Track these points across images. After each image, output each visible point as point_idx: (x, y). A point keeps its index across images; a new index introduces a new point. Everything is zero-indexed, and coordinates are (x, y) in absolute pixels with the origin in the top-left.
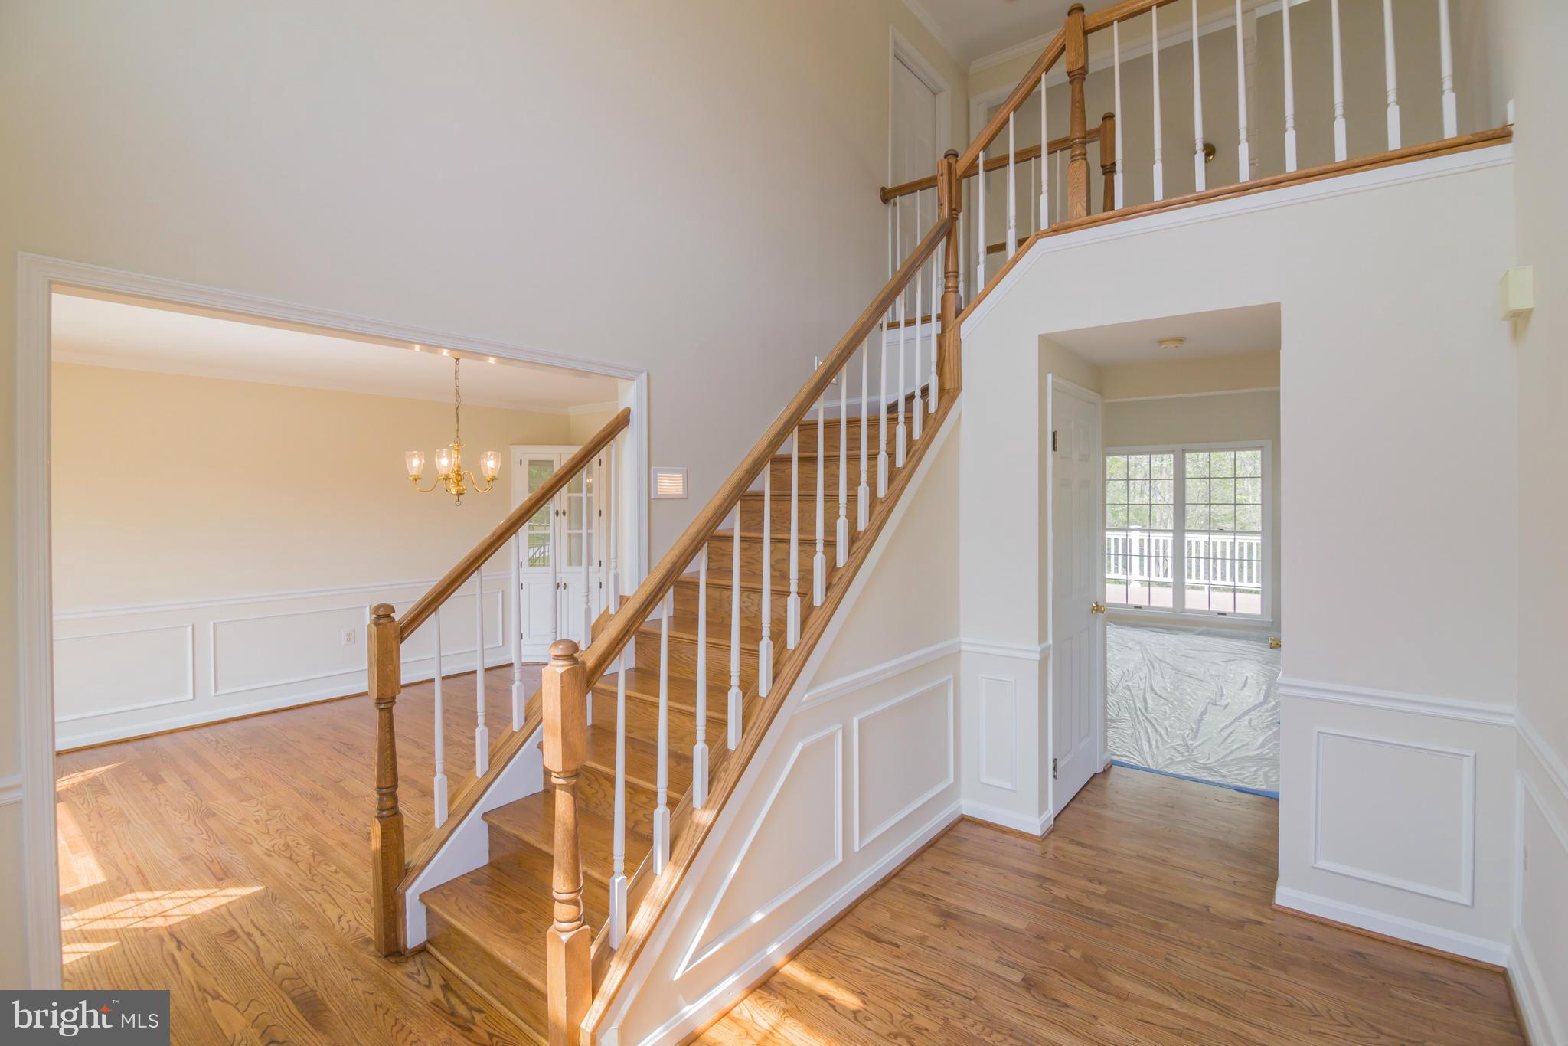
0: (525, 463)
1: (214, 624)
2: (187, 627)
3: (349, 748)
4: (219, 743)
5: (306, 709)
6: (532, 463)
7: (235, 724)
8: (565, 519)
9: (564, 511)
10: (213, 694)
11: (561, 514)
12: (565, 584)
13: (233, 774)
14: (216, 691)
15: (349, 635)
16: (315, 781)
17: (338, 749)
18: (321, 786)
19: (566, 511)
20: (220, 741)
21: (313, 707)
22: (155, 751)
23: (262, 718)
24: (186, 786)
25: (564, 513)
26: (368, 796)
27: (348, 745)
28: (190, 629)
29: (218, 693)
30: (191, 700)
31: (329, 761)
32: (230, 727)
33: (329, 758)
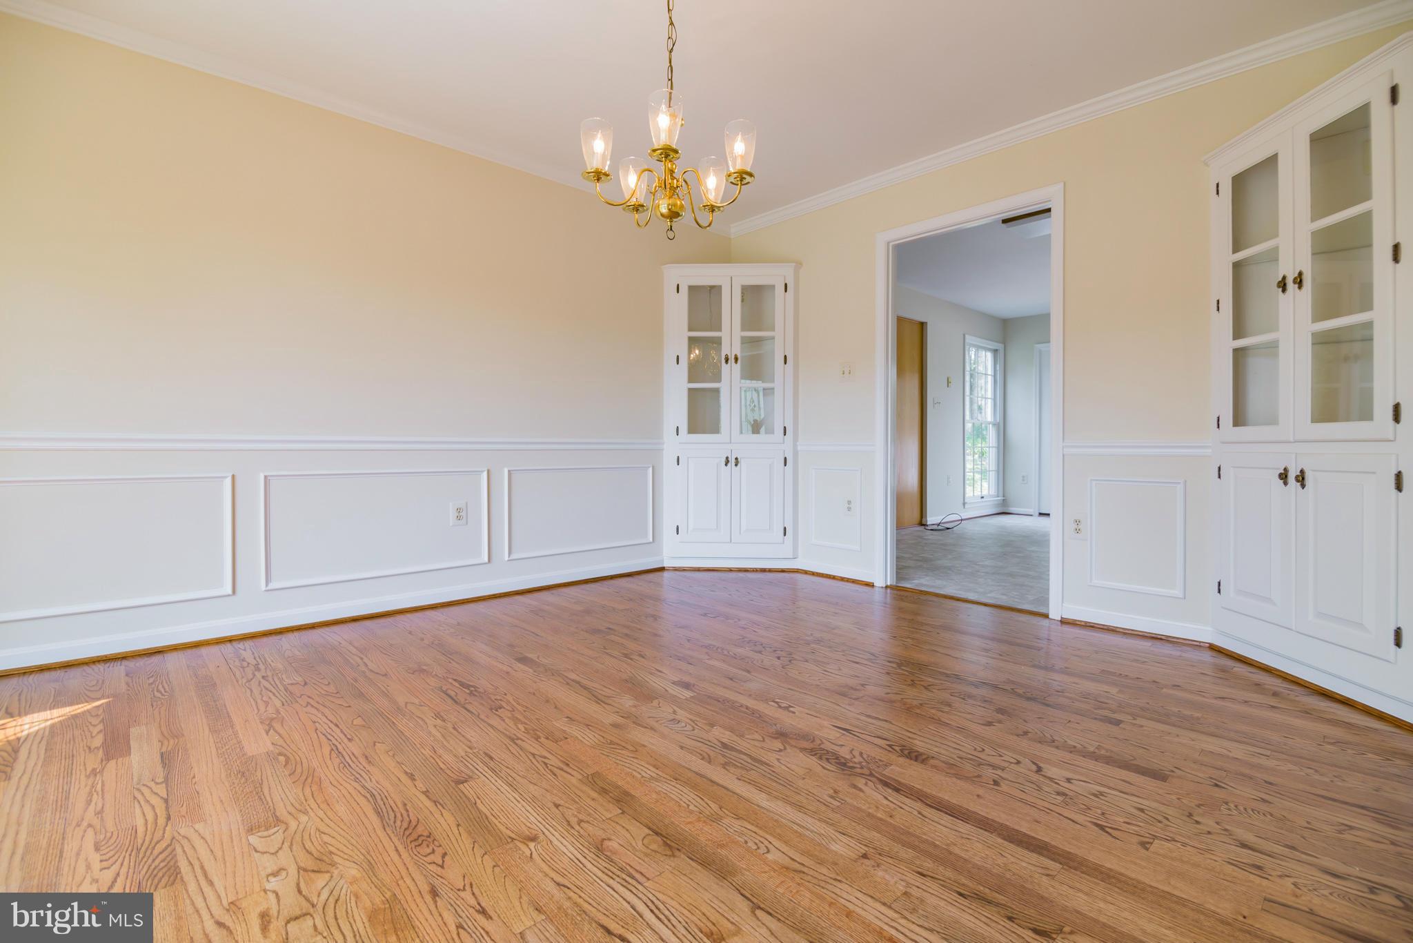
0: (684, 290)
1: (266, 477)
2: (226, 477)
3: (471, 693)
4: (259, 670)
5: (399, 618)
6: (692, 289)
7: (292, 637)
8: (737, 368)
9: (736, 355)
10: (263, 587)
11: (732, 360)
12: (736, 459)
13: (257, 743)
14: (267, 585)
15: (459, 510)
16: (412, 777)
17: (452, 694)
18: (426, 793)
19: (739, 356)
20: (262, 667)
21: (409, 615)
22: (151, 680)
23: (336, 628)
24: (160, 768)
25: (736, 359)
26: (533, 839)
27: (468, 687)
28: (228, 482)
29: (271, 586)
30: (229, 595)
31: (439, 722)
32: (286, 641)
33: (438, 716)
